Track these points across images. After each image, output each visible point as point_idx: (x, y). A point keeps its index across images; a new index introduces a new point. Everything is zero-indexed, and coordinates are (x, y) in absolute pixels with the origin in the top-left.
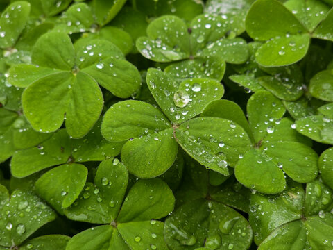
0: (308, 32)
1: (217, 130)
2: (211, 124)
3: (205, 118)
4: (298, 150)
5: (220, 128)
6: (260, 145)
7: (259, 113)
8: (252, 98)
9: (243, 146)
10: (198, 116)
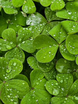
0: (58, 44)
1: (17, 85)
2: (16, 83)
3: (14, 80)
4: (44, 95)
5: (19, 84)
6: (33, 89)
7: (35, 76)
8: (32, 71)
9: (25, 92)
10: (12, 79)
